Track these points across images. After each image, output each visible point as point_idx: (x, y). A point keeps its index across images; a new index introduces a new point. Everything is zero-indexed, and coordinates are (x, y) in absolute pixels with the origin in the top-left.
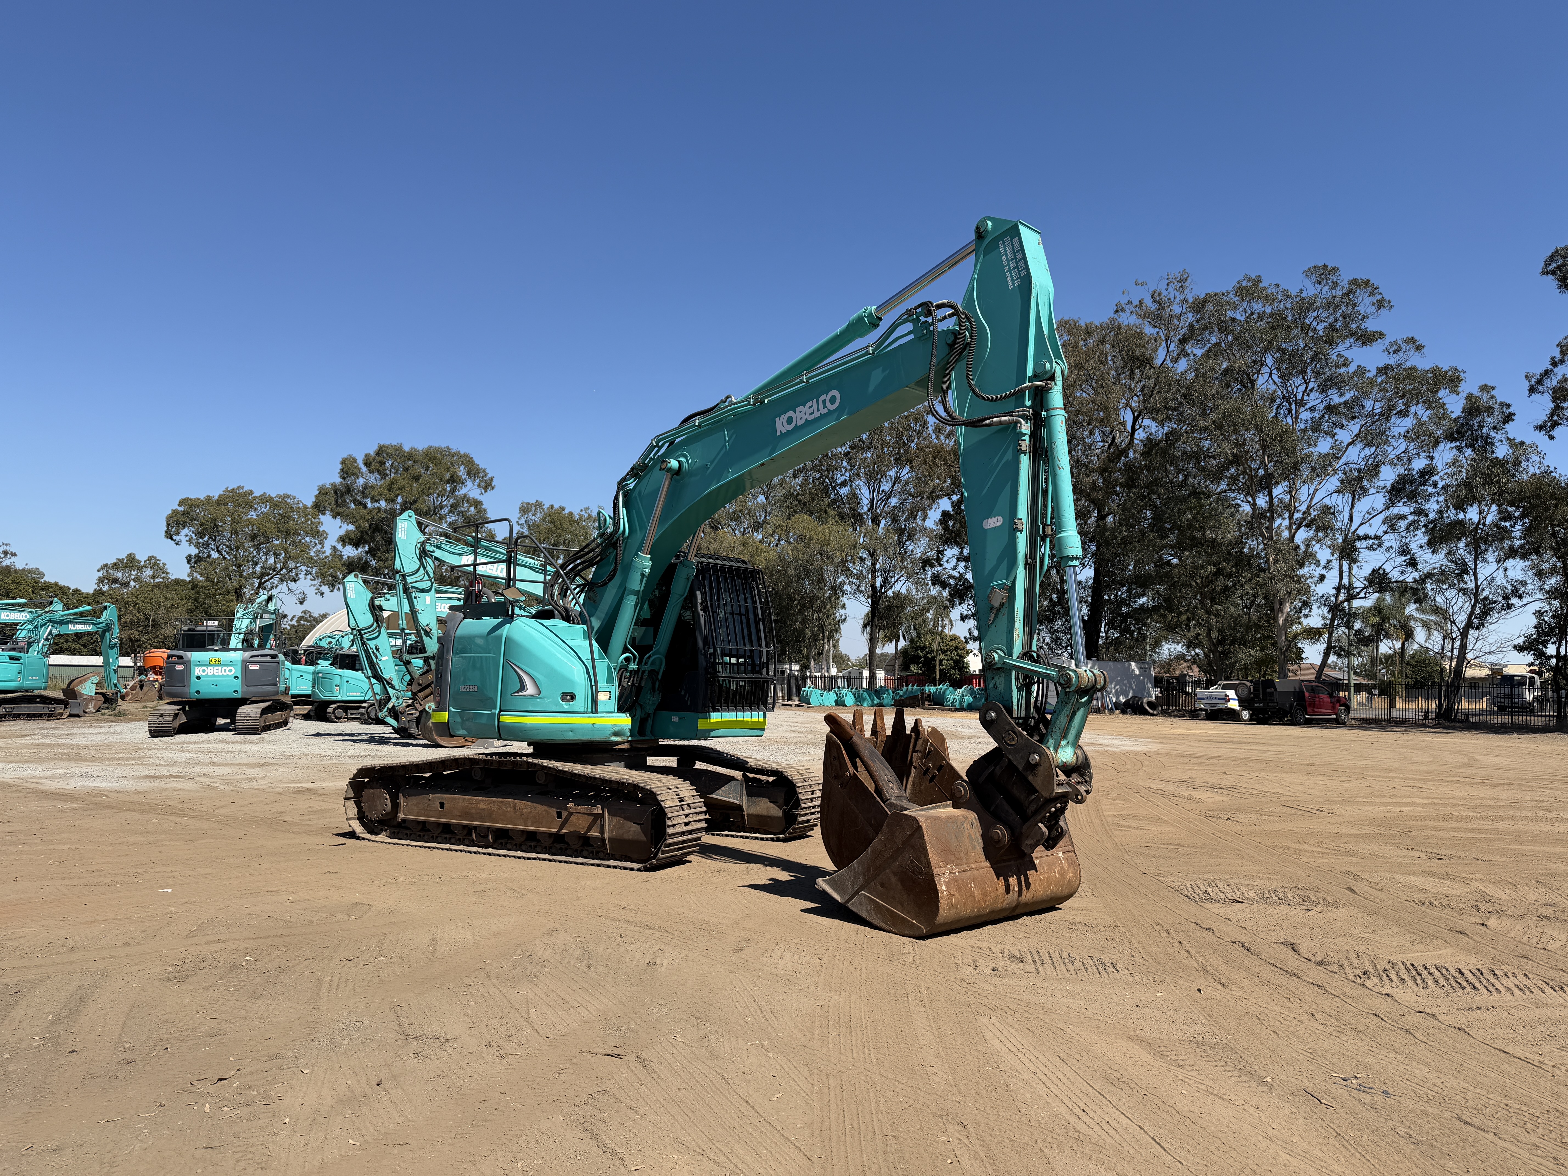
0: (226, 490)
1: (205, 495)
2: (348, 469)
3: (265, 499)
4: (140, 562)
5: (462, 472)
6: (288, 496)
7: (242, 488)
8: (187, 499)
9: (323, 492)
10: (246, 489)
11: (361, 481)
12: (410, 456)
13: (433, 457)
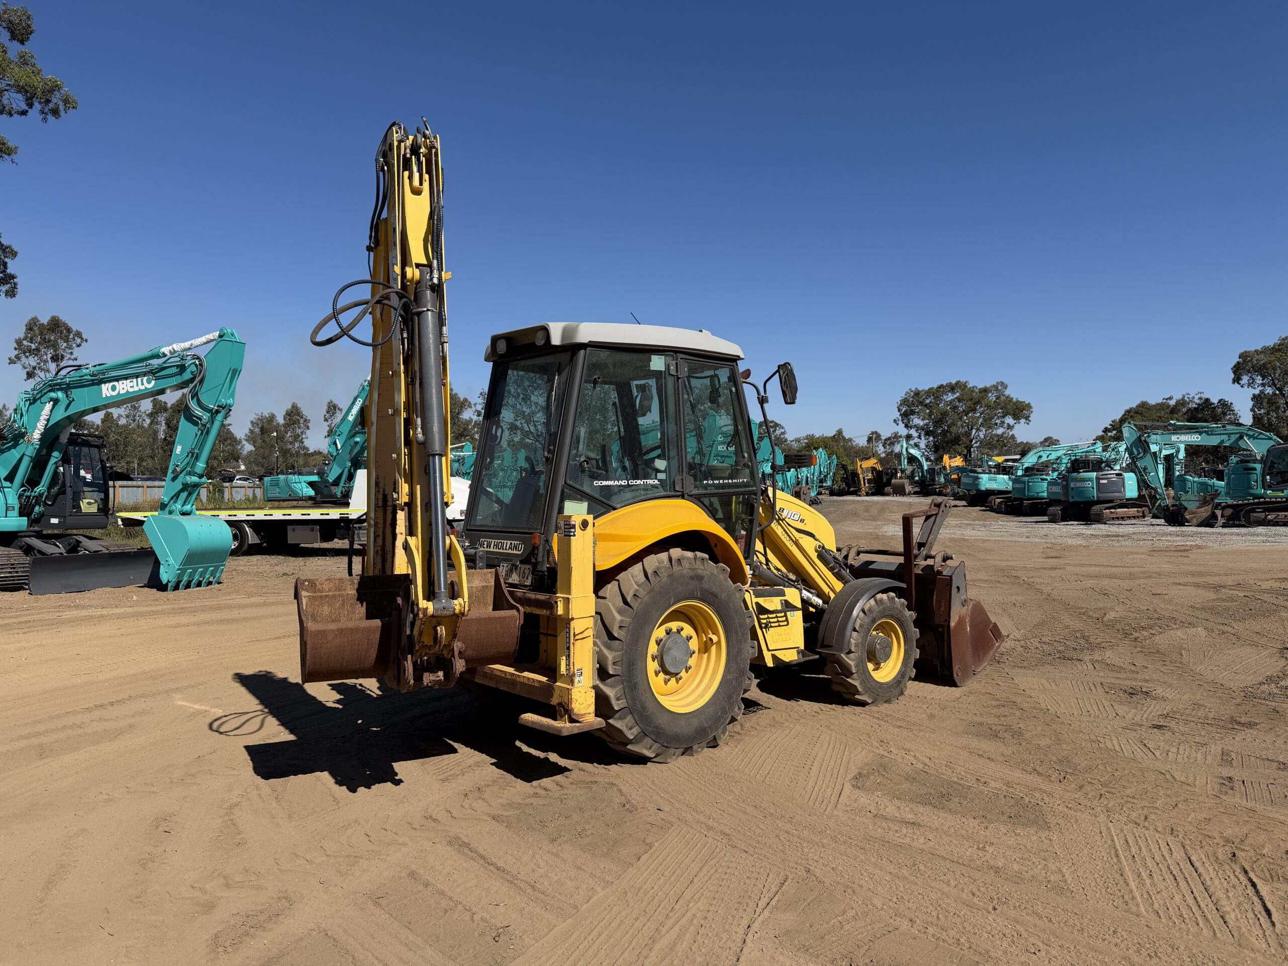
1: (1262, 346)
4: (1214, 404)
8: (1246, 352)
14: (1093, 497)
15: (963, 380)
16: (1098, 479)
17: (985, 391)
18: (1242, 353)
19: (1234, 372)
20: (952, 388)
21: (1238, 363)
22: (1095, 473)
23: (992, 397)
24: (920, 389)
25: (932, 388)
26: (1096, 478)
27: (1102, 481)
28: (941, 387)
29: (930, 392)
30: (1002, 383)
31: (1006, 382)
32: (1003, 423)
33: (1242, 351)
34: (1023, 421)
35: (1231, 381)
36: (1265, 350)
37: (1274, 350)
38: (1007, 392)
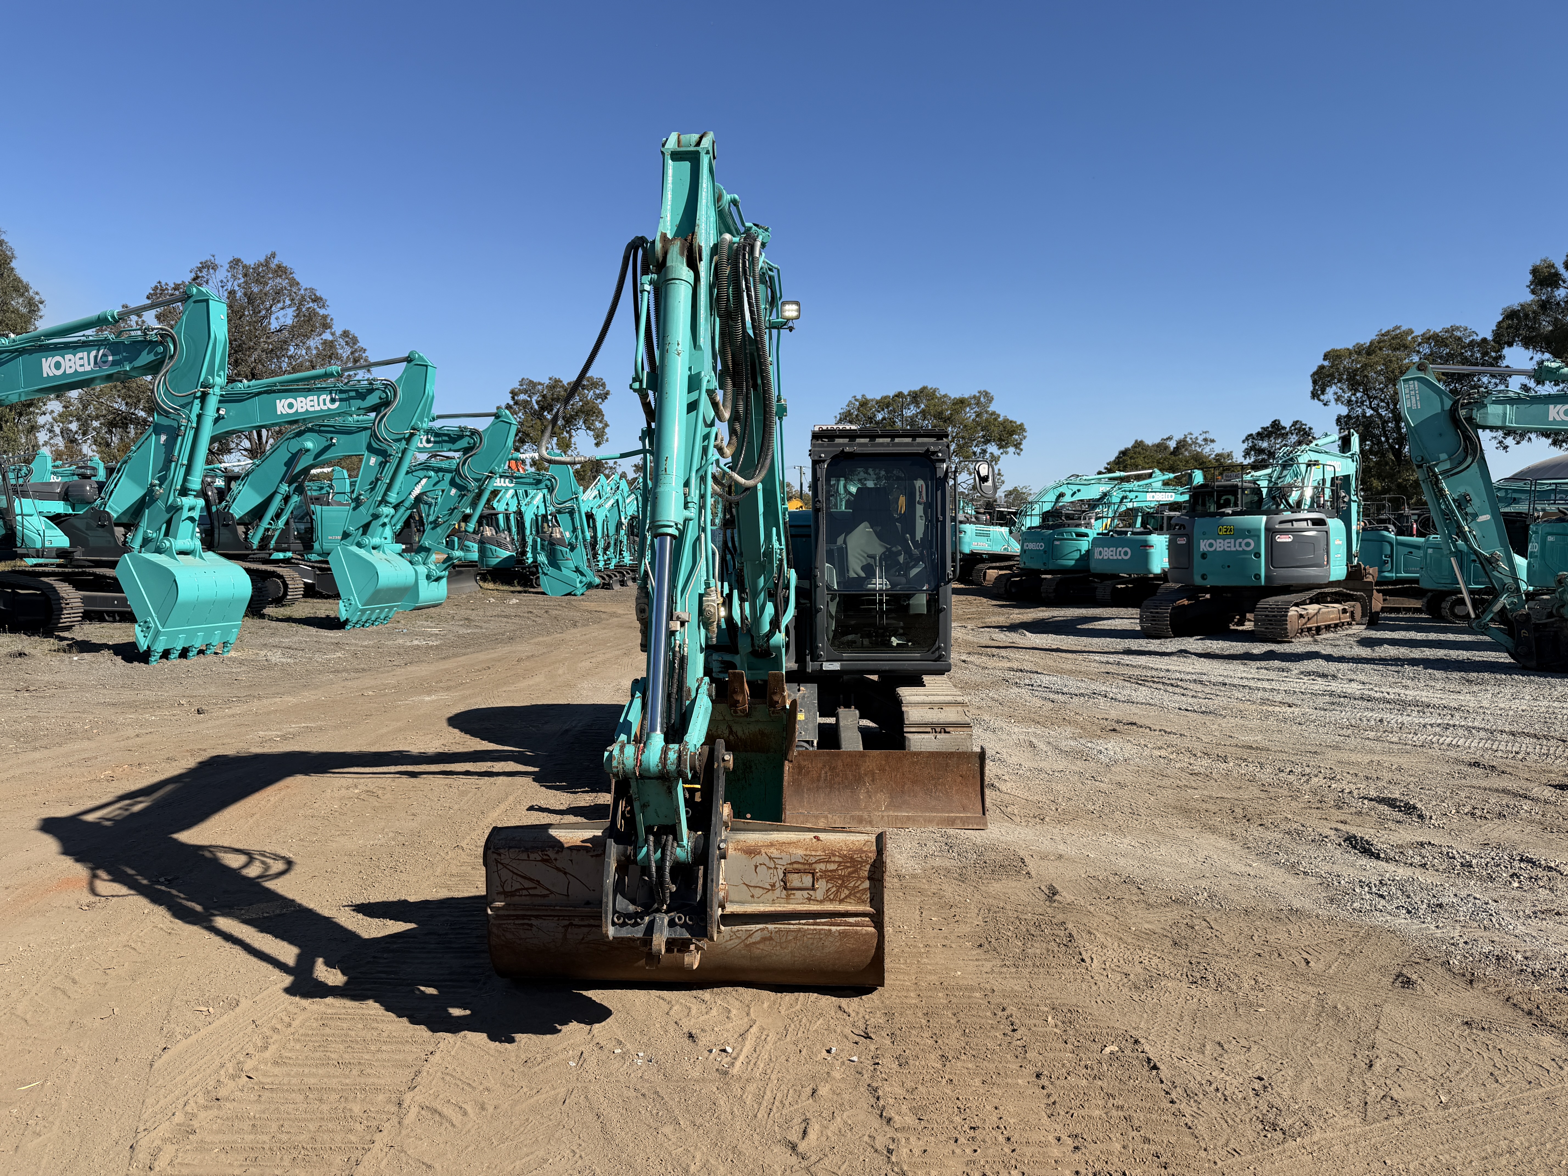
0: (1380, 334)
1: (1354, 344)
2: (1542, 279)
3: (1428, 338)
4: (1285, 428)
8: (1334, 351)
10: (1404, 328)
14: (1258, 576)
15: (930, 385)
16: (1271, 531)
17: (961, 403)
18: (1329, 352)
19: (1315, 382)
20: (915, 397)
21: (1322, 367)
22: (1264, 518)
23: (970, 414)
24: (869, 397)
25: (886, 397)
26: (1267, 529)
27: (1281, 539)
28: (899, 395)
29: (884, 403)
30: (986, 394)
31: (992, 392)
32: (984, 451)
33: (1329, 350)
34: (1011, 449)
35: (1310, 395)
36: (1359, 350)
37: (1370, 350)
38: (991, 409)
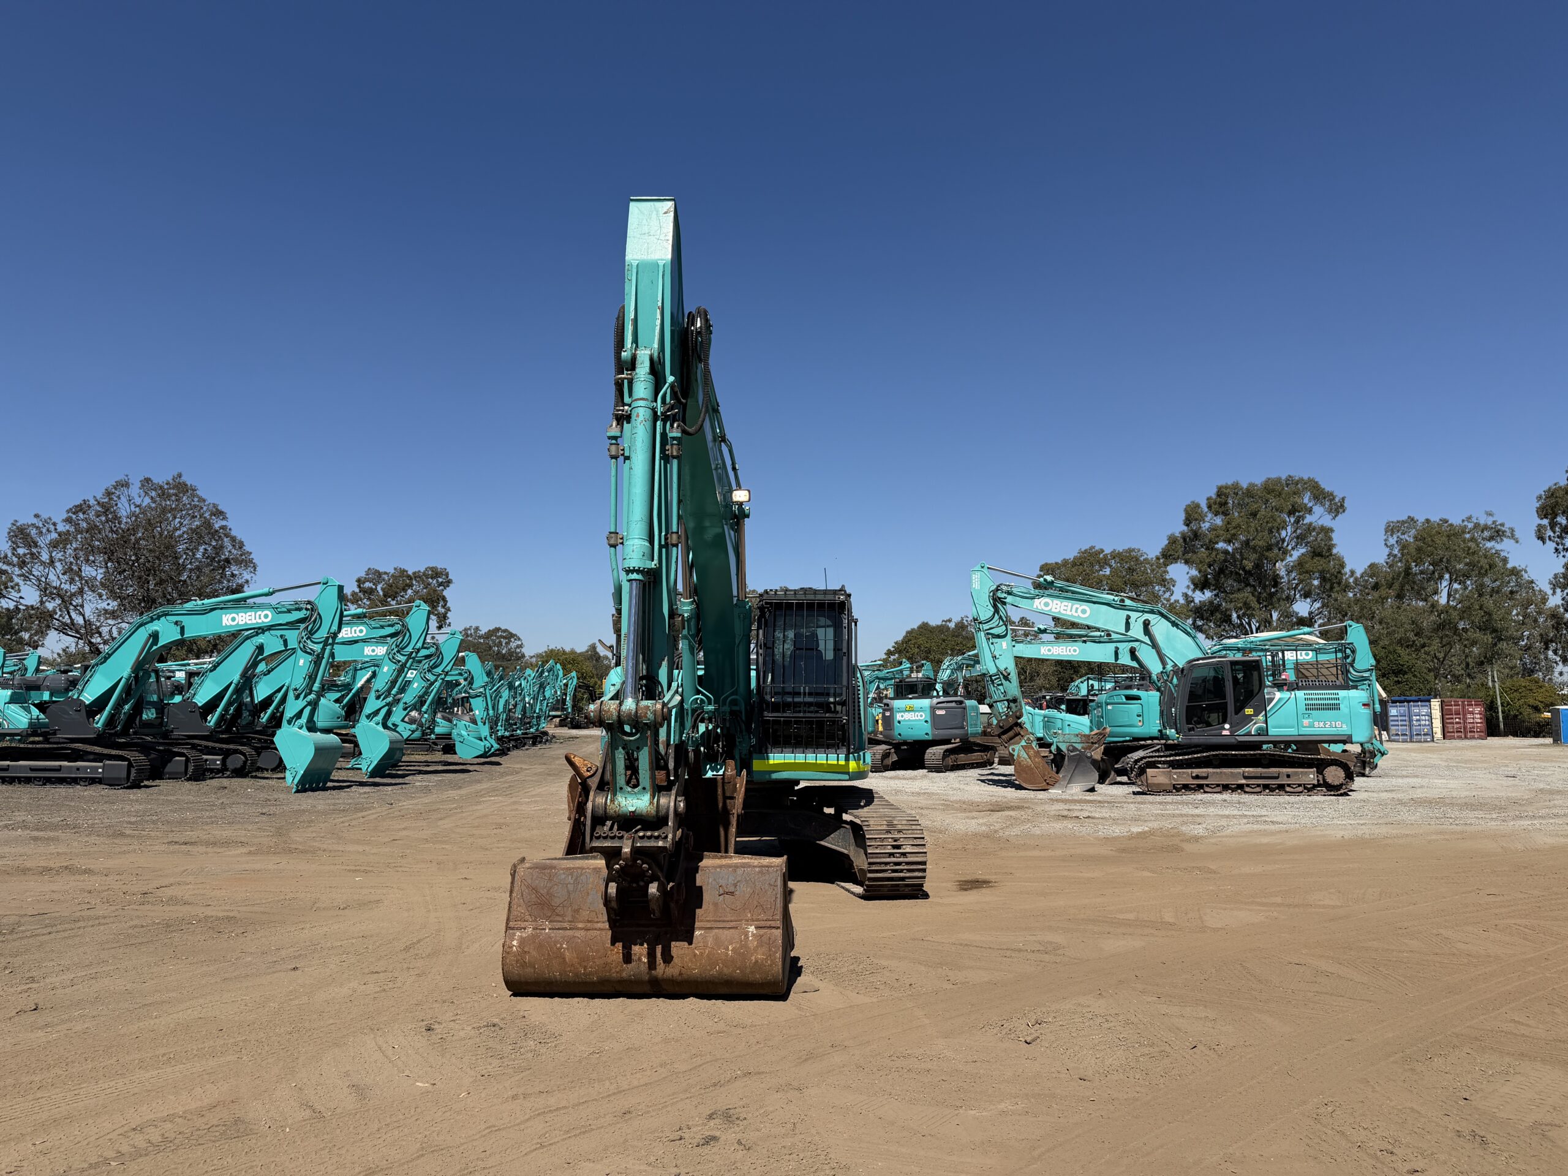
0: (1080, 552)
2: (1192, 515)
3: (1115, 555)
5: (1307, 499)
6: (1134, 550)
7: (1094, 547)
9: (1172, 541)
10: (1097, 548)
11: (1205, 526)
12: (1250, 493)
13: (1272, 489)
14: (926, 734)
16: (933, 709)
22: (929, 700)
26: (931, 707)
27: (939, 712)
